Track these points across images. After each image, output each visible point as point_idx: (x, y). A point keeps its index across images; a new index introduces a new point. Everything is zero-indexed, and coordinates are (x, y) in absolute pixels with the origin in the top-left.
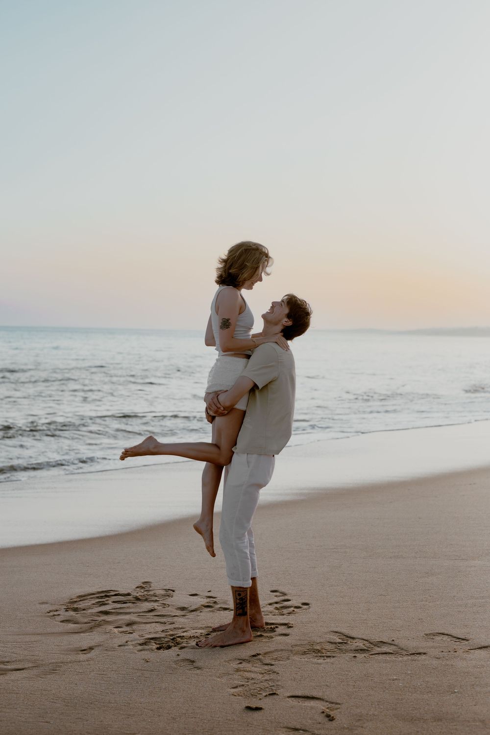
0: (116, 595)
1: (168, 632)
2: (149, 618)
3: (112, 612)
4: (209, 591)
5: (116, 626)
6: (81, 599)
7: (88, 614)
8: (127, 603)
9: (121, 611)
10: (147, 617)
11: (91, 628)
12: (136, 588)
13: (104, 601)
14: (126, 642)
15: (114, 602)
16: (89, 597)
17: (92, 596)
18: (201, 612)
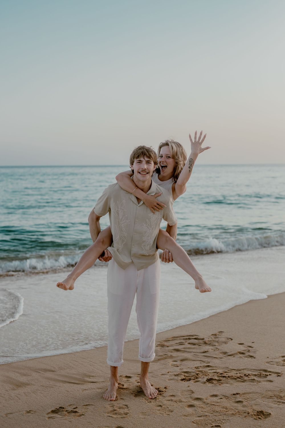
0: (195, 339)
1: (199, 369)
2: (198, 357)
3: (181, 350)
4: (253, 343)
5: (174, 360)
6: (173, 339)
7: (167, 350)
8: (196, 345)
9: (188, 350)
10: (198, 356)
11: (159, 360)
12: (211, 335)
13: (183, 342)
14: (168, 372)
15: (189, 343)
16: (178, 338)
17: (181, 338)
18: (234, 357)
